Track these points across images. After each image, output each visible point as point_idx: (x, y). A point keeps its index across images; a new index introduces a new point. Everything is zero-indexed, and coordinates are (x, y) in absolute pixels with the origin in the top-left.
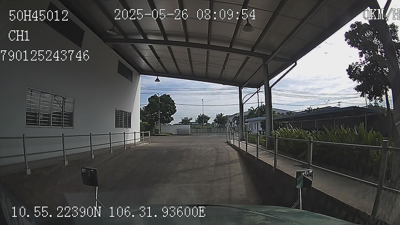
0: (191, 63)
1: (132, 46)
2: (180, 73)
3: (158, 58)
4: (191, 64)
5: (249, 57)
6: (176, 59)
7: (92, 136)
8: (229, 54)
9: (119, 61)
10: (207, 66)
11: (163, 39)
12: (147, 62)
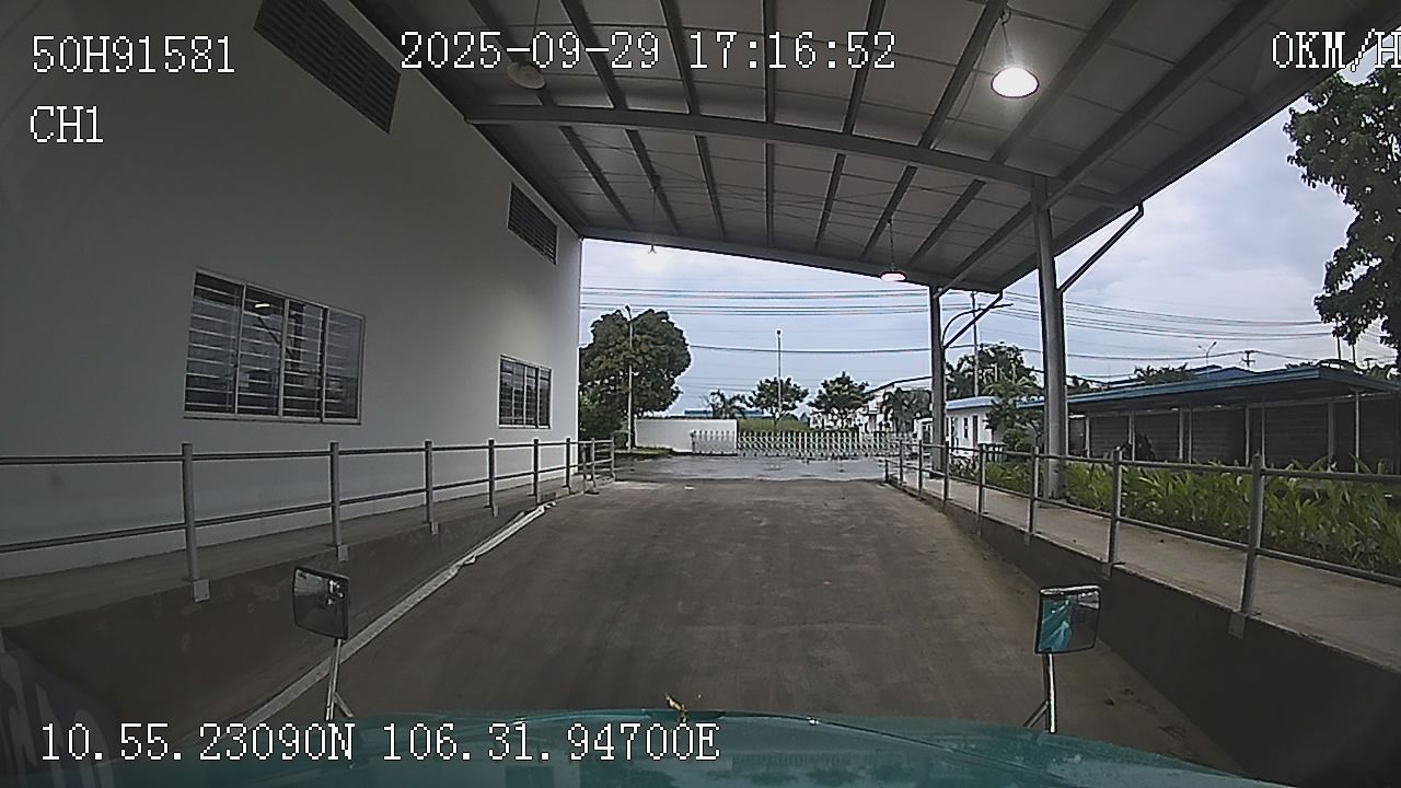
0: (770, 201)
1: (563, 131)
2: (724, 231)
3: (655, 178)
4: (772, 201)
5: (984, 183)
6: (717, 181)
7: (431, 452)
8: (914, 169)
9: (514, 187)
10: (828, 208)
11: (687, 111)
12: (611, 194)
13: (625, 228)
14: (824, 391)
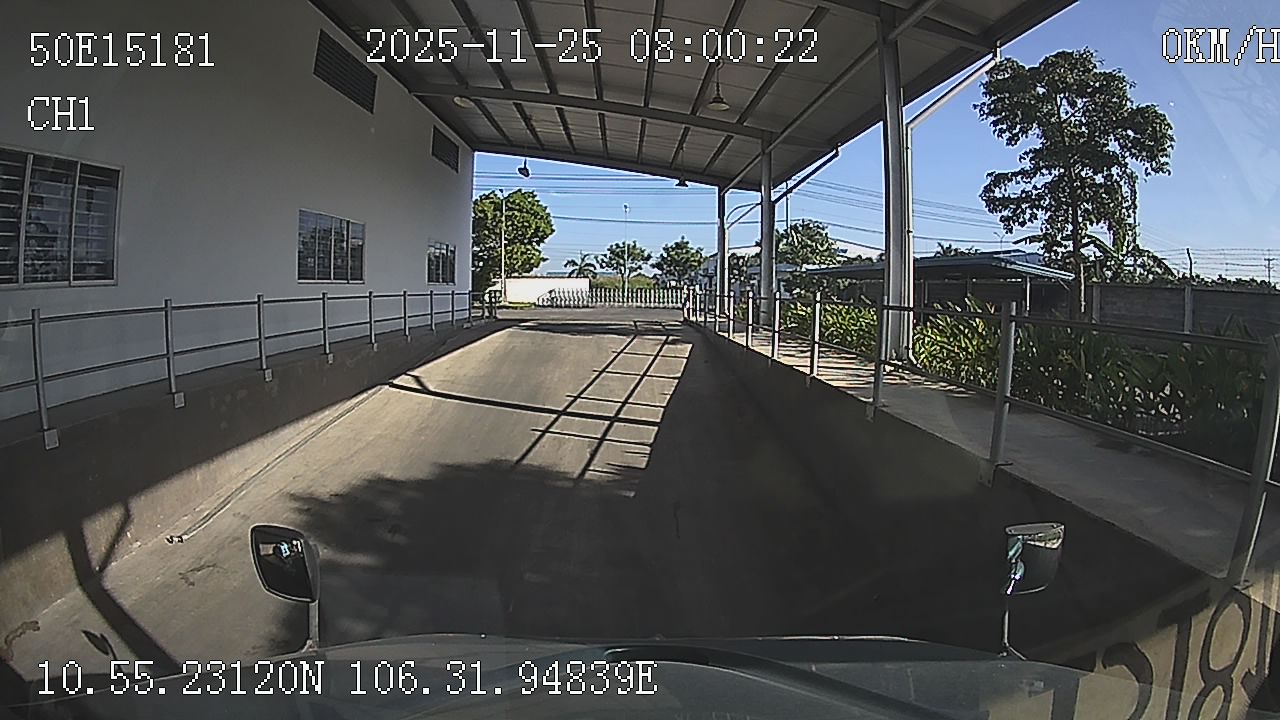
0: (604, 134)
2: (574, 149)
3: (527, 119)
5: (732, 137)
6: (569, 122)
7: (408, 298)
8: (689, 128)
9: (435, 128)
10: (641, 141)
11: (548, 92)
12: (498, 128)
13: (505, 145)
14: (665, 255)
